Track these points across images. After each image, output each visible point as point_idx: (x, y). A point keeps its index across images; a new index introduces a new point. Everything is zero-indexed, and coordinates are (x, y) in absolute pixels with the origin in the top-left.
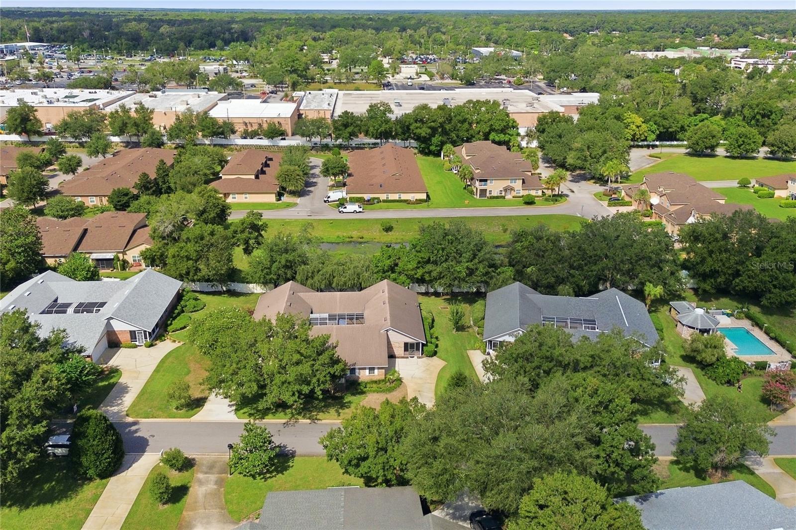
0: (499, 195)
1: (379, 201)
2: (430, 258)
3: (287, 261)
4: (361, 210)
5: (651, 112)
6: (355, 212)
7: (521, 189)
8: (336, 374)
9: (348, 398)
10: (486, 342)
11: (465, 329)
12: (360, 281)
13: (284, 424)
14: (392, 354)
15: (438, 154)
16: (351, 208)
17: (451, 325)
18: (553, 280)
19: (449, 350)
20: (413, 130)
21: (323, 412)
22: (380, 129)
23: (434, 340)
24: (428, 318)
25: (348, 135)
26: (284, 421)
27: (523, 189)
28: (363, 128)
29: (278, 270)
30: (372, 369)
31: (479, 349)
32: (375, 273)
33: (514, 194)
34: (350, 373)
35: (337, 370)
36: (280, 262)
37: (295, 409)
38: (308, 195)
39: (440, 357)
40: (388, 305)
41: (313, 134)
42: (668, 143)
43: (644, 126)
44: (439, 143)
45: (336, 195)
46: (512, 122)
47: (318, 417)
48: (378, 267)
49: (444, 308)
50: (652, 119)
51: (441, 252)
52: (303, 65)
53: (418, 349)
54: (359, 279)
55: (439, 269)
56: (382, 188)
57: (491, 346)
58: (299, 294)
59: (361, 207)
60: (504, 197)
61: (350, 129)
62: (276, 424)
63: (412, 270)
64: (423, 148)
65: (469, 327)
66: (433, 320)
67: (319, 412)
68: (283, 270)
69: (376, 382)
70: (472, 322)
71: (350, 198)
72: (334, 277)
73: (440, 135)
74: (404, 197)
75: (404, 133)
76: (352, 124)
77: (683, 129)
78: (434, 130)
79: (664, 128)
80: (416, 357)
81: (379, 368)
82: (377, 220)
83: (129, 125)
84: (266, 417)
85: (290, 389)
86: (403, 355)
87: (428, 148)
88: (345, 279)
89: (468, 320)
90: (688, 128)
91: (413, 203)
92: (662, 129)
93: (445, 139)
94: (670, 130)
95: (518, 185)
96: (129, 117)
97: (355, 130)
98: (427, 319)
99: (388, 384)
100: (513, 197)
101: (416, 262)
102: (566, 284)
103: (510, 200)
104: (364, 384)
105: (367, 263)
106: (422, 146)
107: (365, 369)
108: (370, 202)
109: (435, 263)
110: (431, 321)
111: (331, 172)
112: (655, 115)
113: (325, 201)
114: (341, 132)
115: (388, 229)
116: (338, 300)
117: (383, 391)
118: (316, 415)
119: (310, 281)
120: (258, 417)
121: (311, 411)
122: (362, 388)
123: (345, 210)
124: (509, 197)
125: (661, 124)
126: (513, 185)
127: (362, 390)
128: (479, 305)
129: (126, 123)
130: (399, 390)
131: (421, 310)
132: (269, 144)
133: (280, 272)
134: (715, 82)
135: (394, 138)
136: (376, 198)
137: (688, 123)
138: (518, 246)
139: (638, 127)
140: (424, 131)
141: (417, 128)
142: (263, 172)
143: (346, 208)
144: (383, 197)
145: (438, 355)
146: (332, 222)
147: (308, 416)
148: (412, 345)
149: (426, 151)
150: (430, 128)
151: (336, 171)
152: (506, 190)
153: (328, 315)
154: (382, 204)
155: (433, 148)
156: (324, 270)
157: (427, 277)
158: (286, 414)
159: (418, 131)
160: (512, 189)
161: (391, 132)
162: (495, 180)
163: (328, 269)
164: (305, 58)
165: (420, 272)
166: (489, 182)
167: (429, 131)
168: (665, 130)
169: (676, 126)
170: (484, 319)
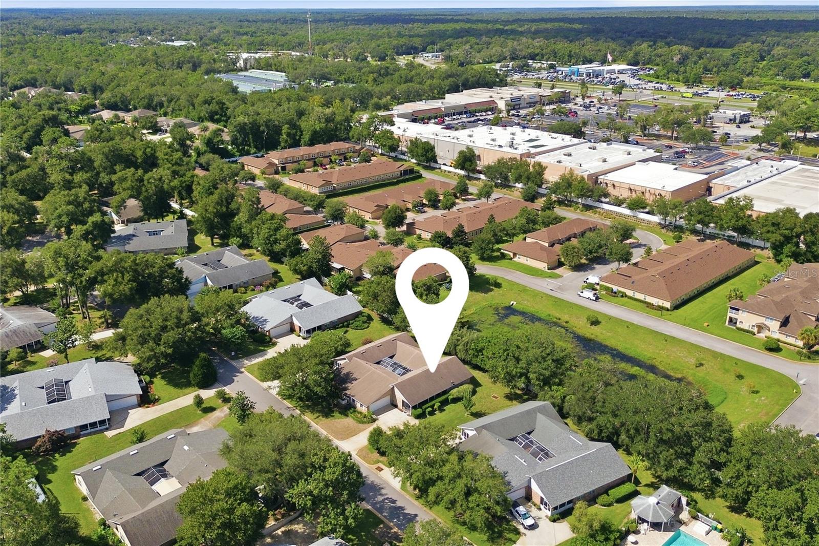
0: (750, 329)
1: (624, 296)
6: (589, 298)
16: (587, 294)
27: (777, 332)
33: (768, 333)
38: (585, 271)
45: (593, 278)
56: (632, 284)
60: (755, 334)
73: (794, 246)
74: (650, 299)
76: (703, 213)
91: (653, 308)
95: (775, 325)
97: (705, 219)
100: (766, 337)
103: (761, 338)
113: (585, 282)
115: (595, 323)
124: (761, 335)
126: (768, 323)
132: (630, 214)
136: (623, 293)
140: (774, 237)
143: (582, 293)
144: (630, 293)
146: (557, 301)
152: (759, 327)
153: (393, 362)
154: (624, 299)
155: (783, 257)
160: (767, 328)
162: (748, 312)
166: (740, 312)
167: (782, 239)
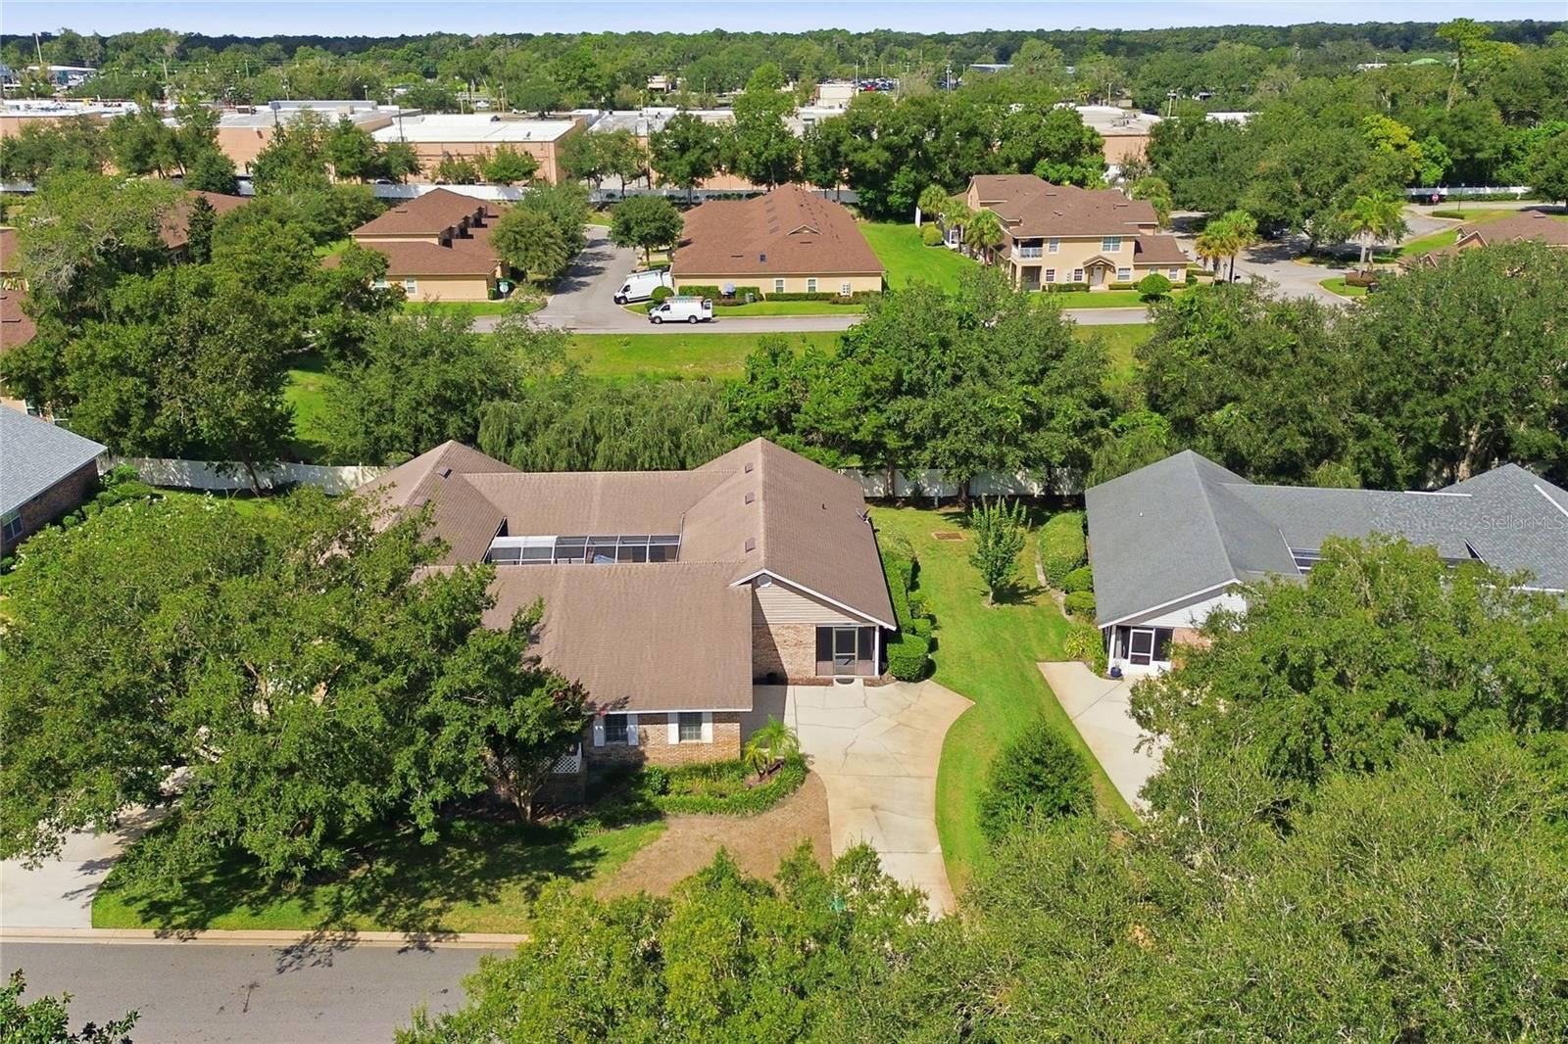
0: (1073, 281)
1: (757, 298)
2: (899, 373)
3: (445, 384)
4: (708, 314)
5: (1429, 114)
6: (692, 320)
7: (1130, 264)
8: (521, 734)
9: (591, 836)
10: (1106, 632)
11: (1021, 596)
12: (681, 453)
13: (287, 952)
14: (773, 668)
15: (907, 217)
16: (681, 308)
17: (977, 578)
18: (1303, 443)
19: (976, 657)
20: (846, 156)
21: (471, 897)
22: (765, 155)
23: (922, 624)
24: (899, 557)
25: (688, 169)
26: (290, 937)
27: (1137, 267)
28: (725, 153)
29: (415, 409)
30: (690, 721)
31: (1078, 658)
32: (730, 431)
33: (1112, 278)
34: (608, 738)
35: (524, 717)
36: (421, 385)
37: (358, 885)
38: (576, 290)
39: (946, 683)
40: (761, 504)
41: (603, 170)
42: (1471, 191)
43: (1414, 145)
44: (911, 186)
45: (643, 285)
46: (1089, 134)
47: (446, 921)
48: (737, 410)
49: (949, 536)
50: (1434, 130)
51: (936, 352)
52: (607, 81)
53: (866, 654)
54: (678, 447)
55: (932, 405)
56: (763, 264)
57: (1125, 643)
58: (468, 477)
59: (707, 308)
60: (1087, 288)
61: (692, 155)
62: (252, 952)
63: (847, 415)
64: (870, 200)
65: (1035, 592)
66: (916, 568)
67: (453, 898)
68: (431, 410)
69: (705, 771)
70: (1042, 578)
71: (681, 288)
72: (598, 439)
73: (913, 169)
74: (823, 286)
75: (823, 168)
76: (697, 143)
77: (1507, 155)
78: (898, 154)
79: (1463, 152)
80: (859, 681)
81: (718, 718)
82: (749, 336)
83: (158, 147)
84: (220, 919)
85: (288, 801)
86: (812, 675)
87: (884, 202)
88: (633, 445)
89: (1030, 569)
90: (1520, 154)
91: (848, 302)
92: (1457, 154)
93: (923, 177)
94: (1479, 155)
95: (1122, 255)
96: (160, 128)
97: (704, 157)
98: (895, 557)
99: (753, 778)
100: (1111, 288)
101: (860, 389)
102: (1339, 460)
103: (1101, 294)
104: (656, 782)
105: (705, 398)
106: (870, 195)
107: (661, 719)
108: (732, 298)
109: (917, 390)
110: (910, 566)
111: (636, 232)
112: (1439, 120)
113: (617, 301)
114: (669, 164)
116: (597, 499)
117: (735, 808)
118: (439, 912)
119: (520, 448)
120: (182, 919)
121: (422, 895)
122: (648, 794)
123: (665, 315)
124: (1099, 287)
125: (1456, 139)
126: (1109, 254)
127: (649, 804)
128: (1061, 526)
129: (153, 142)
130: (793, 801)
131: (875, 531)
132: (500, 198)
133: (422, 417)
134: (1554, 74)
135: (799, 178)
136: (750, 290)
137: (1520, 142)
138: (1179, 347)
139: (1399, 147)
140: (873, 158)
141: (855, 150)
142: (464, 234)
143: (668, 308)
144: (767, 286)
145: (937, 674)
146: (629, 342)
147: (402, 914)
148: (845, 638)
149: (877, 211)
150: (888, 148)
151: (650, 229)
152: (1091, 268)
153: (554, 538)
154: (765, 303)
155: (894, 200)
156: (567, 418)
157: (892, 440)
158: (308, 907)
159: (859, 156)
160: (1108, 266)
161: (792, 161)
162: (1064, 240)
163: (580, 414)
164: (609, 65)
165: (870, 421)
166: (1046, 246)
167: (886, 156)
168: (1465, 157)
169: (1494, 147)
170: (1085, 562)
